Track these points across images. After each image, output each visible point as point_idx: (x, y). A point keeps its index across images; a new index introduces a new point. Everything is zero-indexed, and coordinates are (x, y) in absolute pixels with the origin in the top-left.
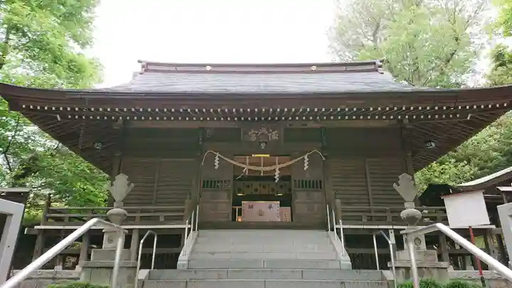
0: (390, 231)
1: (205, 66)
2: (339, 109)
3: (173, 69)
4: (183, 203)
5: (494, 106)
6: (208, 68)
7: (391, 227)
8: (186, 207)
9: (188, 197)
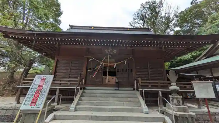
0: (160, 91)
1: (92, 27)
2: (143, 42)
3: (81, 28)
4: (77, 78)
5: (205, 42)
6: (93, 28)
7: (160, 90)
8: (78, 79)
9: (80, 75)
